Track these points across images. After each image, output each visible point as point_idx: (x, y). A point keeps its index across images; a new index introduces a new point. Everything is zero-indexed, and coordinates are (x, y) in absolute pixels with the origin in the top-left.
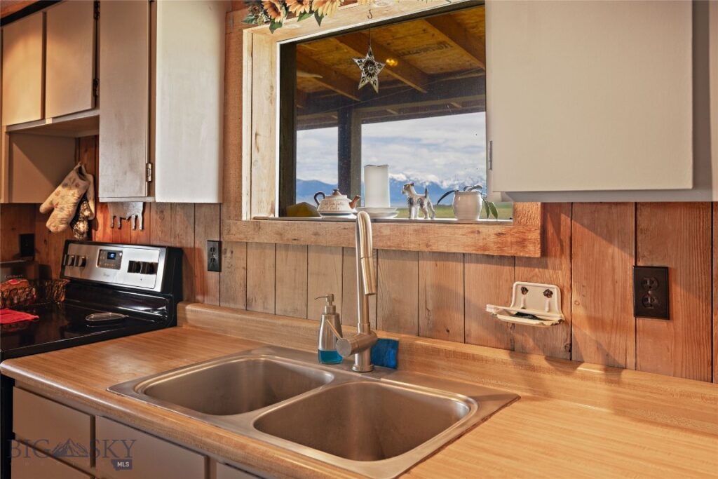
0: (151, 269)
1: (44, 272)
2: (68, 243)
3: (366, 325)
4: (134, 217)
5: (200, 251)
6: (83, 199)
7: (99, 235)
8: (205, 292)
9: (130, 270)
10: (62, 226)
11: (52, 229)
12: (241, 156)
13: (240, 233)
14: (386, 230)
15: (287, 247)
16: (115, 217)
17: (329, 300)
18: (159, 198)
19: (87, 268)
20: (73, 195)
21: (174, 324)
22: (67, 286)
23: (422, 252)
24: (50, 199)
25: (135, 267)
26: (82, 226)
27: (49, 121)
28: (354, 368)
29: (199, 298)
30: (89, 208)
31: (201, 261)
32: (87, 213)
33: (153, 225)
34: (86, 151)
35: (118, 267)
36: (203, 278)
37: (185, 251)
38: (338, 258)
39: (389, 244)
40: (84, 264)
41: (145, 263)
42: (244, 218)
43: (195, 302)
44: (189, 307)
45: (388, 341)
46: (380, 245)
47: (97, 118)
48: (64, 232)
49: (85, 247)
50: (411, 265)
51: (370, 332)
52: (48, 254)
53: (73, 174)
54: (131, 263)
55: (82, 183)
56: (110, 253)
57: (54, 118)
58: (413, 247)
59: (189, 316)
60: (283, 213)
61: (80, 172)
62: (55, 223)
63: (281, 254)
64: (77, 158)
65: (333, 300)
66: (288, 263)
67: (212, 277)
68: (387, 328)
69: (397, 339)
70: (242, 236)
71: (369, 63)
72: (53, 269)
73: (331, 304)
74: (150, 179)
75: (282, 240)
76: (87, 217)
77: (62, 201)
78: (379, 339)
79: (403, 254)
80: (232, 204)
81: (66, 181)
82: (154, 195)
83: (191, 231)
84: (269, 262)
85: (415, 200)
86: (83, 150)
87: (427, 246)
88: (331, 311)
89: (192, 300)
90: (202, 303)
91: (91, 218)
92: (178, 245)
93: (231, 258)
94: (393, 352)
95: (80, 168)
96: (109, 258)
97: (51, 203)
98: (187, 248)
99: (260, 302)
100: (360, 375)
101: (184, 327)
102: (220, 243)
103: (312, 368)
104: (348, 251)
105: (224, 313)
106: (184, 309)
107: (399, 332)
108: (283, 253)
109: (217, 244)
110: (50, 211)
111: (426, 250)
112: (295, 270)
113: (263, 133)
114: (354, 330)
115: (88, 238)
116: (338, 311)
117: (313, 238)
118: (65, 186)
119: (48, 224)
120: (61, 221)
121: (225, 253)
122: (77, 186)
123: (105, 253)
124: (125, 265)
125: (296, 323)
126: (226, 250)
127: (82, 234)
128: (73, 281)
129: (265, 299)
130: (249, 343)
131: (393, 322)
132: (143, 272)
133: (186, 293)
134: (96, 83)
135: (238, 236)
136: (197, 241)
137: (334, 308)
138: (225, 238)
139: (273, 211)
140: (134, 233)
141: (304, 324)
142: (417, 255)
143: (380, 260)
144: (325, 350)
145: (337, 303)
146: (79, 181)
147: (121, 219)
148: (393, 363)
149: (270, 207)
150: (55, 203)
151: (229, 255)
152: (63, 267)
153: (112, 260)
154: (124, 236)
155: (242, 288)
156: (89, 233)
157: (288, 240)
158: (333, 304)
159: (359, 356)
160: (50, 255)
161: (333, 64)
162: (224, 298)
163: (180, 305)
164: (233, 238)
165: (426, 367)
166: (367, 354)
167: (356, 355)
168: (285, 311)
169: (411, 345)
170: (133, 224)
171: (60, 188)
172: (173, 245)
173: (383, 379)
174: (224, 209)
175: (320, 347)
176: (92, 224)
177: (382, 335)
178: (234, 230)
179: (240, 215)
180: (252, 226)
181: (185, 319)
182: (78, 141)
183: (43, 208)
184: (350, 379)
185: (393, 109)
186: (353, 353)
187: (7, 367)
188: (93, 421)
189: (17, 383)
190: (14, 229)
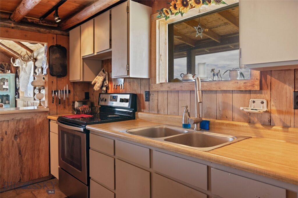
0: (126, 101)
1: (92, 105)
2: (100, 94)
3: (199, 115)
4: (121, 85)
5: (142, 95)
6: (105, 80)
7: (109, 91)
8: (144, 108)
9: (120, 101)
10: (99, 89)
11: (95, 89)
12: (156, 62)
13: (156, 88)
14: (205, 84)
15: (171, 91)
16: (115, 85)
17: (186, 108)
18: (131, 76)
19: (106, 102)
20: (102, 78)
21: (134, 119)
22: (100, 108)
23: (218, 90)
24: (95, 80)
25: (122, 100)
26: (104, 89)
27: (95, 54)
28: (195, 129)
29: (142, 110)
30: (106, 83)
31: (143, 98)
32: (106, 84)
33: (127, 87)
34: (105, 64)
35: (116, 101)
36: (144, 104)
37: (138, 95)
38: (189, 94)
39: (206, 88)
40: (105, 100)
41: (125, 99)
42: (157, 83)
43: (141, 111)
44: (139, 113)
45: (206, 121)
46: (203, 89)
47: (111, 52)
48: (98, 91)
49: (106, 95)
50: (214, 95)
51: (200, 118)
52: (93, 99)
53: (101, 72)
54: (121, 99)
55: (104, 75)
56: (113, 96)
57: (97, 53)
58: (214, 89)
59: (139, 116)
60: (169, 81)
61: (103, 71)
62: (96, 88)
63: (169, 94)
64: (102, 67)
65: (187, 107)
66: (172, 97)
67: (147, 103)
68: (205, 117)
69: (209, 120)
70: (156, 89)
71: (199, 28)
72: (95, 102)
73: (186, 109)
74: (128, 70)
75: (170, 89)
76: (106, 85)
77: (98, 80)
78: (203, 121)
79: (211, 91)
80: (153, 79)
81: (99, 74)
82: (129, 75)
83: (139, 88)
84: (166, 97)
85: (215, 74)
86: (104, 64)
87: (220, 88)
88: (187, 111)
89: (140, 111)
90: (143, 112)
91: (107, 86)
92: (135, 93)
93: (153, 96)
94: (207, 124)
95: (103, 70)
96: (113, 98)
97: (95, 81)
98: (138, 94)
99: (162, 111)
100: (196, 131)
101: (138, 119)
102: (149, 91)
103: (181, 129)
104: (192, 92)
105: (151, 115)
106: (138, 114)
107: (210, 118)
108: (170, 94)
109: (148, 92)
110: (95, 84)
111: (219, 90)
112: (174, 99)
113: (163, 54)
114: (195, 117)
115: (106, 92)
116: (189, 111)
117: (180, 88)
118: (99, 75)
119: (94, 88)
120: (98, 87)
121: (151, 95)
122: (103, 75)
123: (112, 97)
124: (119, 100)
125: (174, 117)
126: (151, 94)
127: (105, 91)
128: (102, 106)
129: (164, 109)
130: (158, 123)
131: (208, 115)
132: (124, 102)
133: (138, 109)
134: (110, 40)
135: (155, 89)
136: (141, 91)
137: (188, 110)
138: (151, 90)
139: (166, 81)
140: (121, 90)
141: (177, 117)
142: (216, 92)
143: (203, 95)
144: (185, 123)
146: (103, 74)
147: (117, 86)
148: (208, 128)
149: (165, 80)
150: (96, 81)
151: (152, 95)
152: (99, 103)
153: (115, 99)
154: (118, 91)
155: (157, 106)
156: (106, 91)
157: (172, 89)
158: (188, 109)
159: (196, 125)
160: (94, 98)
161: (185, 34)
162: (150, 110)
163: (136, 112)
164: (153, 90)
165: (219, 128)
166: (199, 124)
167: (195, 124)
168: (171, 113)
169: (214, 122)
170: (121, 87)
171: (97, 76)
172: (133, 93)
173: (204, 132)
174: (150, 80)
175: (183, 123)
176: (107, 88)
177: (204, 119)
178: (154, 87)
179: (156, 82)
180: (160, 85)
181: (138, 117)
182: (103, 61)
183: (93, 83)
184: (193, 132)
185: (207, 50)
186: (194, 123)
187: (88, 127)
188: (114, 141)
189: (90, 132)
190: (83, 90)
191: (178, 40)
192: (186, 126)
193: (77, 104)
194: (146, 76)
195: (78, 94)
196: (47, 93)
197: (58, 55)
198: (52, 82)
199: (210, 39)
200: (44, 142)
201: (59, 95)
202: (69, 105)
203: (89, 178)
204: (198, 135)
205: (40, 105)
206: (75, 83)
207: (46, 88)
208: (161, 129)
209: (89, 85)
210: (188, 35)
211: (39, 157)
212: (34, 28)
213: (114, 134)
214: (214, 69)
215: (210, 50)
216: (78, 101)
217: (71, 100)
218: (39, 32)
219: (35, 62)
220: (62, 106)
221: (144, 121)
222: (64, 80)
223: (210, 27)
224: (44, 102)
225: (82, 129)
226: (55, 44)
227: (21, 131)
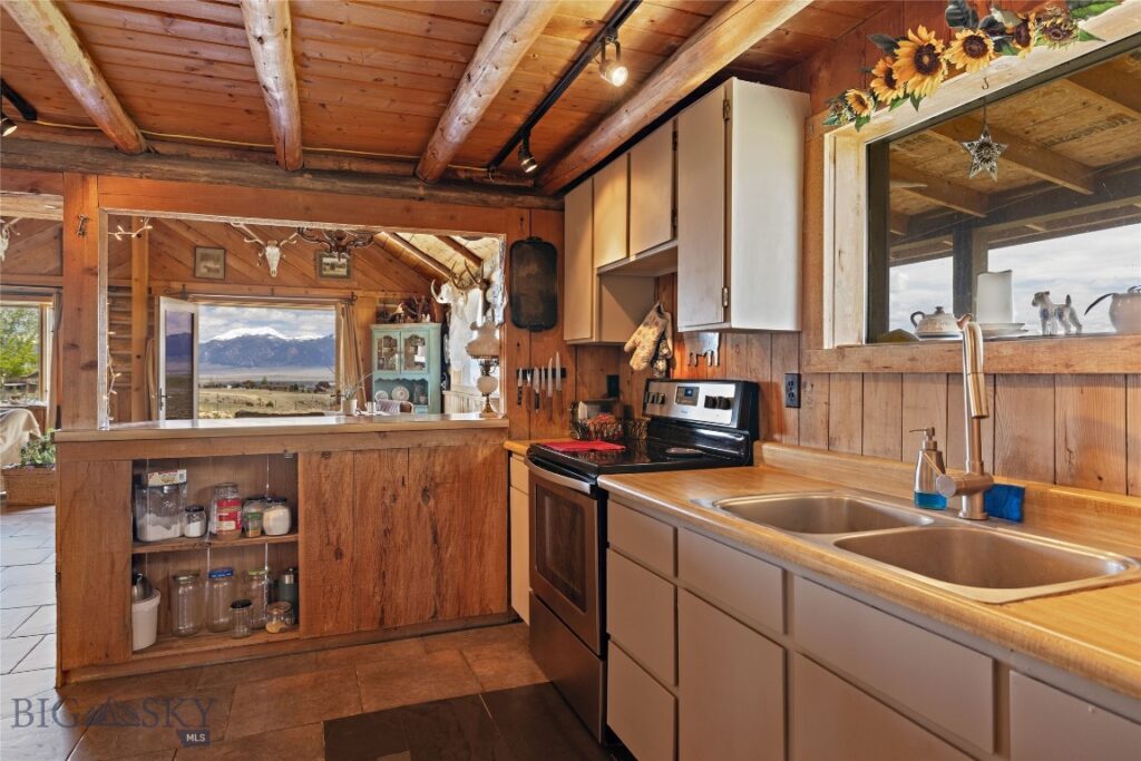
0: (724, 404)
1: (627, 414)
2: (649, 381)
3: (978, 464)
4: (709, 353)
5: (777, 386)
6: (662, 337)
7: (677, 373)
8: (783, 430)
9: (707, 405)
10: (644, 365)
11: (635, 367)
12: (822, 277)
13: (822, 362)
14: (1007, 350)
15: (876, 376)
16: (691, 354)
17: (928, 434)
18: (735, 323)
19: (665, 407)
20: (653, 333)
21: (750, 463)
22: (649, 424)
23: (1060, 374)
24: (633, 338)
25: (712, 403)
26: (661, 365)
27: (633, 259)
28: (961, 514)
29: (777, 437)
30: (667, 347)
31: (779, 397)
32: (665, 351)
33: (729, 359)
34: (664, 289)
35: (695, 404)
36: (781, 416)
37: (762, 387)
38: (942, 387)
39: (1011, 366)
40: (663, 402)
41: (720, 398)
42: (826, 347)
43: (772, 441)
44: (766, 446)
45: (1010, 488)
46: (996, 368)
47: (676, 249)
48: (645, 370)
49: (664, 385)
50: (1044, 393)
51: (982, 473)
52: (631, 395)
53: (653, 313)
54: (707, 398)
55: (661, 321)
56: (687, 389)
57: (638, 254)
58: (1044, 369)
59: (766, 455)
60: (869, 340)
61: (659, 310)
62: (638, 362)
63: (870, 386)
64: (657, 297)
65: (934, 434)
66: (878, 395)
67: (791, 414)
68: (1008, 473)
69: (1022, 486)
70: (824, 366)
71: (984, 145)
72: (635, 407)
73: (930, 438)
74: (726, 304)
75: (870, 367)
76: (666, 355)
77: (643, 339)
78: (996, 485)
79: (1030, 378)
80: (812, 333)
81: (647, 320)
82: (730, 321)
83: (767, 364)
84: (856, 395)
85: (1051, 311)
86: (661, 289)
87: (1067, 366)
88: (932, 447)
89: (769, 439)
90: (779, 442)
91: (669, 357)
92: (754, 380)
93: (811, 392)
94: (1015, 501)
95: (659, 307)
96: (686, 394)
97: (634, 342)
98: (764, 383)
99: (844, 441)
100: (968, 522)
101: (761, 467)
102: (799, 376)
103: (909, 512)
104: (954, 377)
105: (804, 453)
106: (761, 449)
107: (1025, 478)
108: (873, 384)
109: (796, 377)
110: (633, 350)
111: (1065, 371)
112: (887, 404)
113: (848, 248)
114: (963, 469)
115: (667, 376)
116: (941, 447)
117: (909, 364)
118: (646, 324)
119: (631, 362)
120: (643, 359)
121: (805, 387)
122: (657, 324)
123: (683, 390)
124: (701, 400)
125: (888, 465)
126: (805, 383)
127: (661, 372)
128: (654, 418)
129: (851, 437)
130: (830, 484)
131: (1018, 464)
132: (719, 408)
133: (763, 432)
134: (674, 213)
135: (819, 367)
136: (773, 374)
137: (935, 443)
138: (805, 370)
139: (860, 339)
140: (710, 370)
141: (897, 466)
142: (1053, 379)
143: (998, 389)
144: (925, 491)
145: (940, 438)
146: (658, 319)
147: (697, 356)
148: (1016, 515)
149: (856, 335)
150: (637, 342)
151: (809, 388)
152: (644, 407)
153: (689, 397)
154: (701, 374)
155: (825, 426)
156: (668, 371)
157: (877, 368)
158: (934, 439)
159: (967, 501)
160: (632, 394)
162: (803, 438)
163: (756, 443)
164: (813, 369)
165: (1065, 519)
166: (978, 499)
167: (964, 498)
168: (875, 452)
169: (1043, 494)
170: (709, 361)
171: (641, 327)
172: (749, 380)
173: (999, 529)
174: (804, 337)
175: (917, 489)
176: (670, 363)
177: (999, 480)
178: (814, 360)
179: (821, 343)
180: (835, 355)
181: (762, 459)
182: (657, 280)
183: (627, 347)
184: (955, 524)
185: (1036, 224)
186: (958, 493)
187: (603, 480)
188: (676, 531)
189: (611, 496)
190: (602, 370)
191: (918, 196)
192: (927, 500)
193: (583, 411)
194: (787, 323)
195: (587, 379)
196: (504, 377)
197: (533, 268)
198: (518, 345)
199: (1050, 183)
200: (494, 515)
201: (536, 382)
202: (562, 412)
203: (605, 637)
204: (973, 538)
205: (488, 409)
206: (578, 349)
207: (503, 362)
208: (835, 504)
209: (619, 353)
210: (957, 175)
211: (481, 554)
212: (472, 195)
213: (674, 508)
214: (1048, 293)
215: (1049, 225)
216: (585, 402)
217: (569, 398)
218: (486, 204)
219: (485, 291)
220: (542, 414)
221: (781, 472)
222: (548, 339)
223: (1045, 141)
224: (497, 401)
225: (586, 486)
226: (525, 237)
227: (438, 480)
